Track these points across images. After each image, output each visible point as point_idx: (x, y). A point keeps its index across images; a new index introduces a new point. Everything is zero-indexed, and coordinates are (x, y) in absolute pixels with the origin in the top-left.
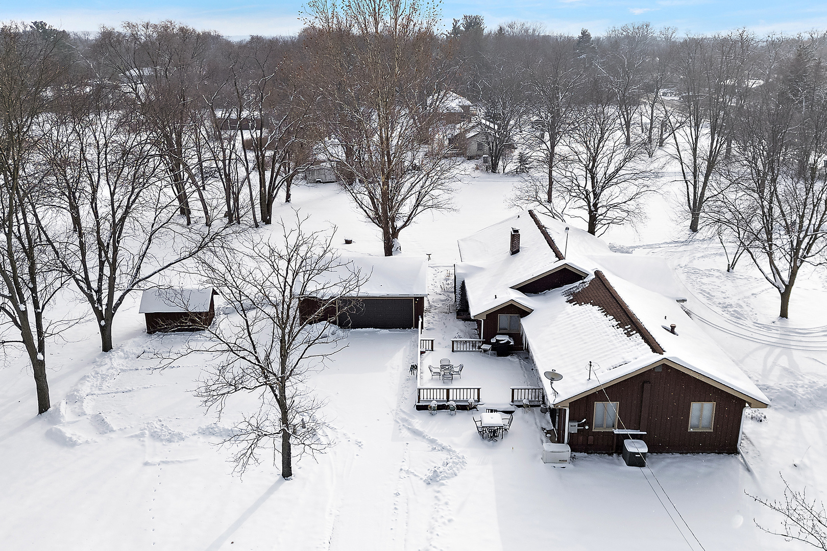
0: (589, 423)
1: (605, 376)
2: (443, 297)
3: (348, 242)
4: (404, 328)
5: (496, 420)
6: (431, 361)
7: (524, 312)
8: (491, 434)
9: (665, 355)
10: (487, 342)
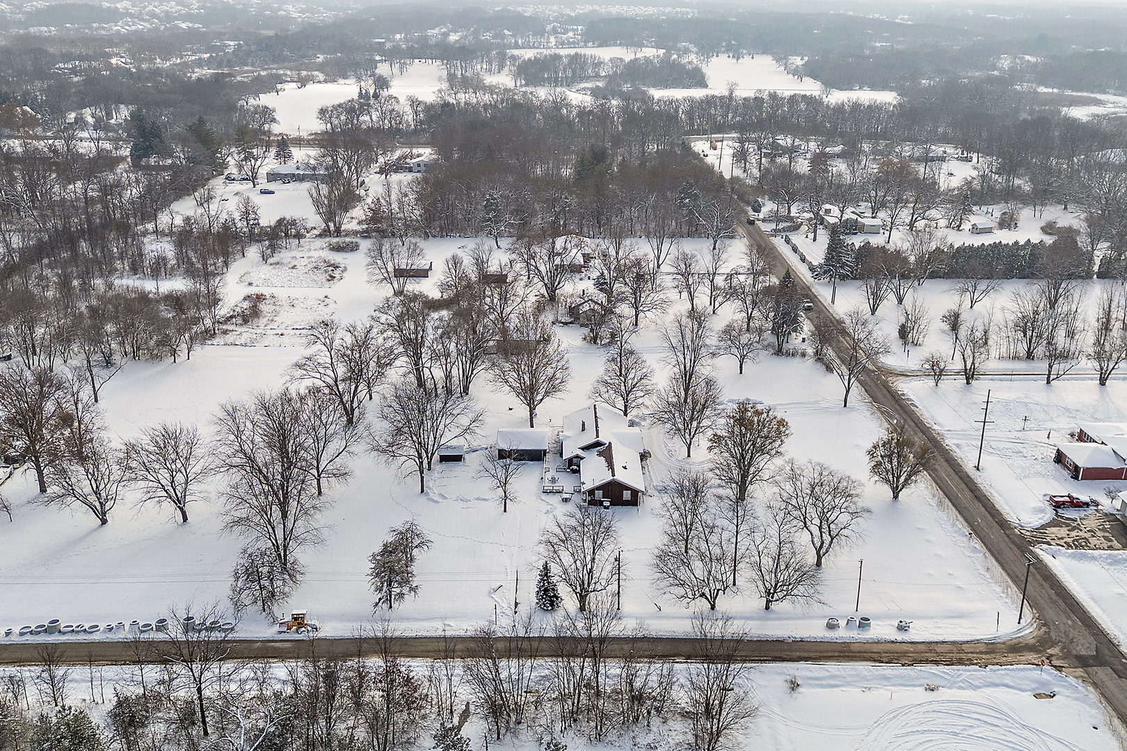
0: (594, 497)
1: (597, 484)
2: (555, 445)
3: (510, 409)
4: (539, 461)
5: (567, 496)
6: (549, 476)
7: (582, 458)
8: (566, 500)
9: (615, 478)
10: (569, 468)
